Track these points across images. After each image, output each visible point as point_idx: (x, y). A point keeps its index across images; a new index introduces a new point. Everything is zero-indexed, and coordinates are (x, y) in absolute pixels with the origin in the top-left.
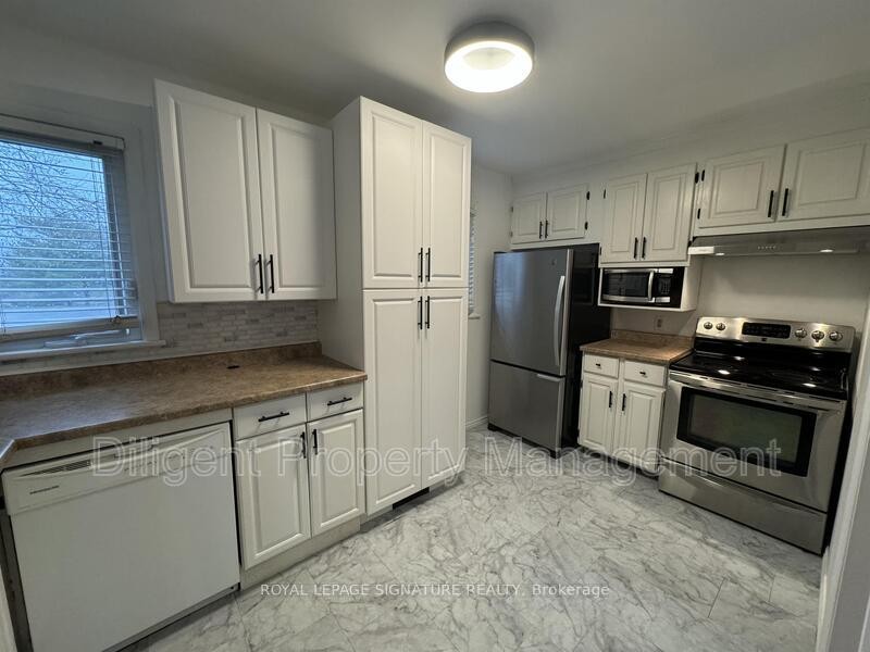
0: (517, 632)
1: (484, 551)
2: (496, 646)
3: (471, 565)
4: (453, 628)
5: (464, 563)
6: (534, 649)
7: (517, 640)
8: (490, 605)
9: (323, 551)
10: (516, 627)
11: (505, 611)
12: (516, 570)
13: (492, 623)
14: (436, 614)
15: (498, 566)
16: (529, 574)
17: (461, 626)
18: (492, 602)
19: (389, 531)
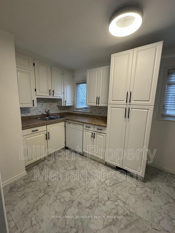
0: (91, 207)
1: (116, 194)
2: (85, 201)
3: (108, 191)
4: (87, 189)
5: (107, 189)
6: (87, 212)
7: (88, 207)
8: (97, 198)
9: (96, 161)
10: (92, 207)
11: (96, 203)
12: (113, 206)
13: (91, 199)
14: (89, 185)
15: (112, 199)
16: (114, 211)
17: (88, 191)
18: (98, 199)
19: (108, 169)
